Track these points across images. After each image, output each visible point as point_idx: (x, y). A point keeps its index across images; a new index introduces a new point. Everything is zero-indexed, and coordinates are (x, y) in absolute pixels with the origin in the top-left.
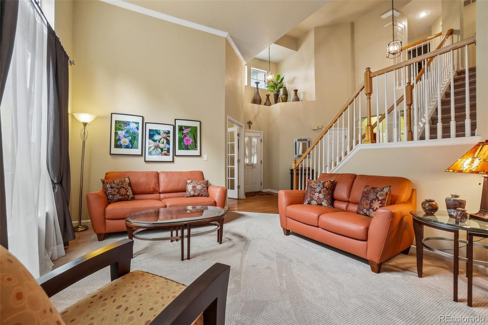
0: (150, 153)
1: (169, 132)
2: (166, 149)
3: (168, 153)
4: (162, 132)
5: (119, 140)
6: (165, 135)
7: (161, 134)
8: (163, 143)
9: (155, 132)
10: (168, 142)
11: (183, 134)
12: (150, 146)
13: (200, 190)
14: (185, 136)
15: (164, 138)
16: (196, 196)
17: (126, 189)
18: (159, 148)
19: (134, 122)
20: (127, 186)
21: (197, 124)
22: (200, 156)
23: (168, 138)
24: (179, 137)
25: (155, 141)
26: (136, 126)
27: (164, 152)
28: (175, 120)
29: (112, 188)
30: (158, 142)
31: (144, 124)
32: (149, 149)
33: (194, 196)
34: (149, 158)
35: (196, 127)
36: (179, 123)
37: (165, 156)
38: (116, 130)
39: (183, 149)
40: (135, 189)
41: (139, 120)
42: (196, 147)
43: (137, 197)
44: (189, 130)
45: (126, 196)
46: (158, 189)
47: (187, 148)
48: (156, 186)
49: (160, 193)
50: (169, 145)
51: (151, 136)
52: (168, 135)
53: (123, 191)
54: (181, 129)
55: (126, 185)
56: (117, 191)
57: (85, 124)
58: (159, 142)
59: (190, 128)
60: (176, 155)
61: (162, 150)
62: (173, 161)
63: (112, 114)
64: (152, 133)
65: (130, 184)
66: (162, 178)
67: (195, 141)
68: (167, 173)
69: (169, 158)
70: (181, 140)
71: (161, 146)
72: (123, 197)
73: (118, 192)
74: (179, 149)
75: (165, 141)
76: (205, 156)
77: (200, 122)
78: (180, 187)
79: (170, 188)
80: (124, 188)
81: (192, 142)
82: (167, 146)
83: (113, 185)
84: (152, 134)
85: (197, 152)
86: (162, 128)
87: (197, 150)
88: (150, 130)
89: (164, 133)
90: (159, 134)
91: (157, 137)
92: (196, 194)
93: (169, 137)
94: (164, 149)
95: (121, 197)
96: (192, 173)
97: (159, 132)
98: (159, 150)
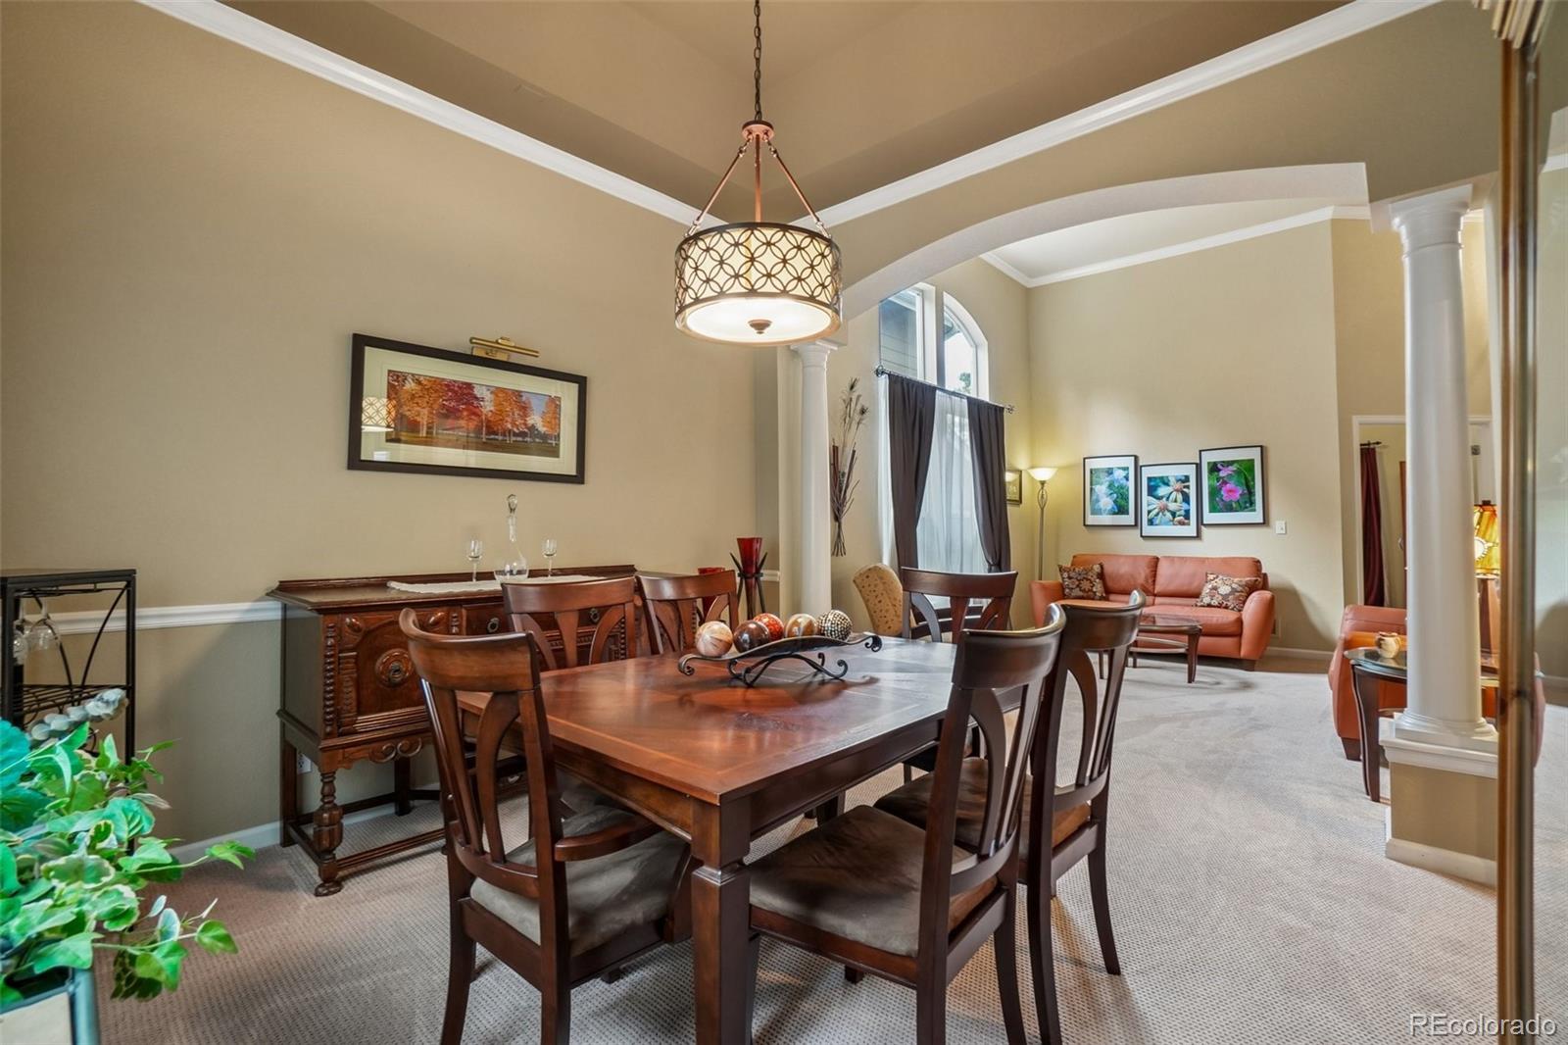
0: (1151, 522)
1: (1187, 479)
2: (1183, 513)
3: (1186, 521)
4: (1172, 481)
5: (1098, 501)
6: (1179, 485)
7: (1171, 483)
8: (1176, 501)
9: (1158, 481)
10: (1186, 499)
11: (1218, 480)
12: (1151, 508)
13: (1225, 597)
14: (1225, 483)
15: (1177, 490)
16: (1214, 607)
17: (1091, 582)
18: (1169, 511)
19: (1119, 468)
20: (1095, 577)
21: (1254, 454)
22: (1265, 522)
23: (1186, 490)
24: (1209, 486)
25: (1159, 498)
26: (1123, 473)
27: (1177, 519)
28: (1200, 451)
29: (1070, 578)
30: (1164, 499)
31: (1138, 469)
32: (1149, 512)
33: (1209, 605)
34: (1148, 530)
35: (1252, 461)
36: (1209, 458)
37: (1179, 527)
38: (1091, 484)
39: (1221, 511)
40: (1110, 584)
41: (1130, 462)
42: (1252, 503)
43: (1112, 597)
44: (1234, 468)
45: (1090, 593)
46: (1151, 588)
47: (1229, 508)
48: (1147, 581)
49: (1155, 595)
50: (1189, 504)
51: (1152, 491)
52: (1187, 484)
53: (1086, 585)
54: (1214, 468)
55: (1092, 576)
56: (1077, 583)
57: (1043, 483)
58: (1168, 499)
59: (1235, 465)
60: (1205, 522)
61: (1174, 514)
62: (1198, 536)
63: (1084, 459)
64: (1152, 484)
65: (1101, 576)
66: (1163, 570)
67: (1251, 492)
68: (1171, 559)
69: (1190, 530)
70: (1214, 493)
71: (1172, 506)
72: (1085, 595)
73: (1078, 586)
74: (1210, 512)
75: (1180, 497)
76: (1278, 525)
77: (1261, 447)
78: (1193, 587)
79: (1172, 587)
80: (1087, 579)
81: (1241, 495)
82: (1185, 506)
83: (1072, 574)
84: (1152, 486)
85: (1256, 516)
86: (1173, 473)
87: (1254, 510)
88: (1150, 479)
89: (1178, 481)
90: (1167, 484)
91: (1162, 491)
92: (1215, 602)
93: (1188, 487)
94: (1178, 513)
95: (1081, 594)
96: (1226, 561)
97: (1166, 481)
98: (1169, 515)
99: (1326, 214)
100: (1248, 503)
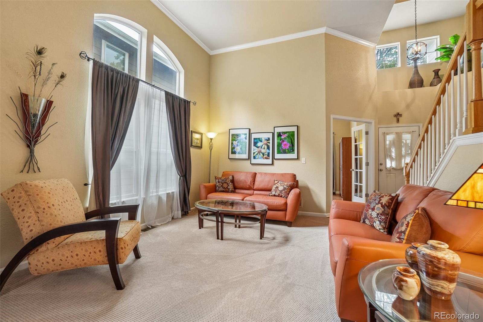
0: (254, 158)
1: (269, 139)
2: (267, 154)
3: (268, 157)
4: (263, 140)
5: (234, 148)
6: (266, 142)
7: (263, 141)
8: (264, 149)
9: (258, 140)
10: (268, 148)
11: (281, 140)
12: (255, 151)
13: (281, 191)
14: (283, 141)
15: (265, 144)
16: (276, 196)
17: (228, 184)
18: (262, 153)
19: (243, 134)
20: (229, 182)
21: (294, 129)
22: (298, 158)
23: (268, 144)
24: (277, 142)
25: (258, 147)
26: (244, 136)
27: (265, 156)
28: (274, 127)
29: (219, 182)
30: (260, 148)
31: (250, 134)
32: (254, 153)
33: (275, 196)
34: (254, 161)
35: (294, 132)
36: (278, 130)
37: (266, 160)
38: (232, 141)
39: (281, 153)
40: (236, 185)
41: (247, 131)
42: (293, 150)
43: (237, 191)
44: (287, 135)
45: (227, 189)
46: (252, 187)
47: (285, 152)
48: (251, 184)
49: (254, 190)
50: (269, 150)
51: (255, 144)
52: (268, 141)
53: (225, 185)
54: (279, 135)
55: (228, 181)
56: (222, 184)
57: (211, 139)
58: (261, 147)
59: (288, 134)
60: (275, 158)
61: (263, 154)
62: (273, 164)
63: (229, 130)
64: (256, 141)
65: (233, 181)
66: (258, 178)
67: (293, 145)
68: (261, 173)
69: (269, 161)
70: (279, 145)
71: (263, 151)
72: (225, 190)
73: (222, 186)
74: (277, 154)
75: (266, 147)
76: (303, 159)
77: (297, 126)
78: (269, 187)
79: (261, 186)
80: (226, 183)
81: (289, 146)
82: (268, 151)
83: (220, 180)
84: (256, 142)
85: (294, 156)
86: (264, 136)
87: (294, 153)
88: (254, 139)
89: (265, 140)
90: (261, 141)
91: (259, 144)
92: (277, 194)
93: (269, 143)
94: (265, 154)
95: (223, 189)
96: (283, 175)
97: (261, 140)
98: (261, 154)
99: (322, 30)
100: (292, 150)
